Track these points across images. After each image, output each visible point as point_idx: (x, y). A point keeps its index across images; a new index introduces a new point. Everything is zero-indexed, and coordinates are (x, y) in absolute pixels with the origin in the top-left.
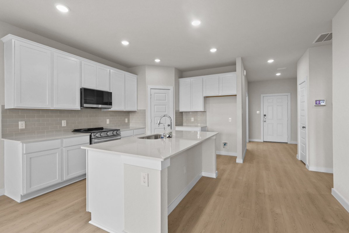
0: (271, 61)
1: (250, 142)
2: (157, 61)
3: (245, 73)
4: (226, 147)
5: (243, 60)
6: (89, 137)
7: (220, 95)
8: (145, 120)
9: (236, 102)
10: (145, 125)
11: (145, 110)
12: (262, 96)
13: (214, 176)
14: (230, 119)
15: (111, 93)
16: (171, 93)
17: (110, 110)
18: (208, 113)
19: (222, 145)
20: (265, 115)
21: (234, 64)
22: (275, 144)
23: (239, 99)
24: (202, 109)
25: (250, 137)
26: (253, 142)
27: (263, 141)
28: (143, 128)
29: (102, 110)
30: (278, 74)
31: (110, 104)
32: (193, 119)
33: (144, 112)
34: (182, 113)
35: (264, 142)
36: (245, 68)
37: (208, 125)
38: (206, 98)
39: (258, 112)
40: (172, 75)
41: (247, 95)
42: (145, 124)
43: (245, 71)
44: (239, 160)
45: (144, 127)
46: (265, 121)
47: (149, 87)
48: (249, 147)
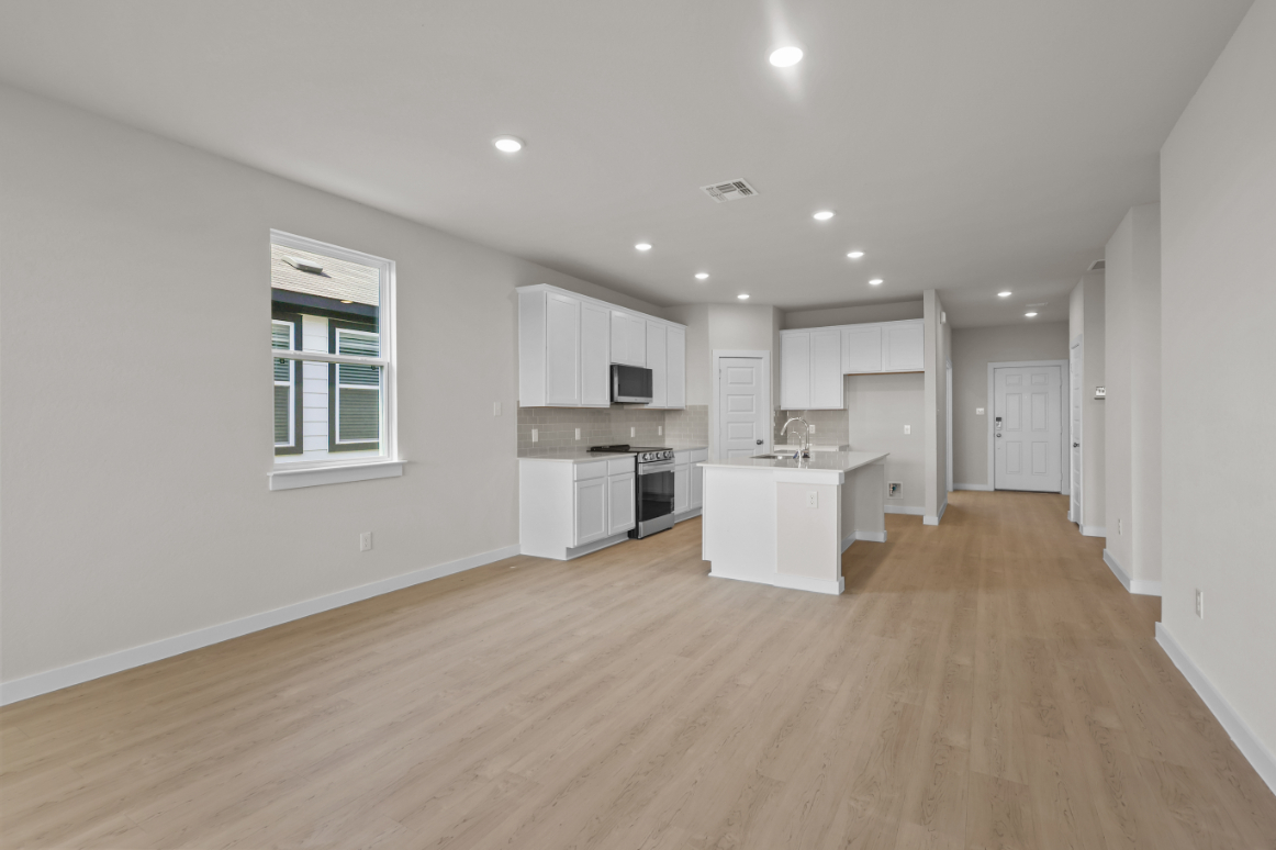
0: (1004, 294)
1: (956, 490)
2: (743, 297)
3: (944, 319)
4: (896, 494)
5: (939, 293)
6: (633, 459)
7: (883, 371)
8: (706, 430)
9: (922, 387)
10: (707, 442)
11: (706, 407)
12: (991, 366)
13: (881, 537)
14: (907, 427)
15: (650, 371)
16: (765, 366)
17: (646, 407)
18: (850, 412)
19: (888, 490)
20: (999, 419)
21: (919, 299)
22: (1026, 497)
23: (930, 381)
24: (837, 404)
25: (956, 479)
26: (965, 491)
27: (992, 489)
28: (704, 448)
29: (626, 407)
30: (1031, 315)
31: (649, 394)
32: (812, 428)
33: (703, 412)
34: (785, 412)
35: (996, 490)
36: (944, 305)
37: (850, 442)
38: (848, 378)
39: (980, 410)
40: (767, 324)
41: (948, 365)
42: (705, 438)
43: (944, 315)
44: (931, 519)
45: (704, 445)
46: (999, 436)
47: (717, 353)
48: (953, 499)
